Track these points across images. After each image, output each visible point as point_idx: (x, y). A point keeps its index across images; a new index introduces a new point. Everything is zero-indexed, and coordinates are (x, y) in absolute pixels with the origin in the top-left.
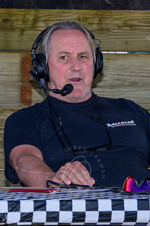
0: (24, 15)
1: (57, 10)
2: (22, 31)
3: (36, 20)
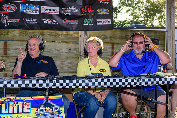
0: (5, 31)
1: (14, 29)
2: (4, 35)
3: (8, 32)
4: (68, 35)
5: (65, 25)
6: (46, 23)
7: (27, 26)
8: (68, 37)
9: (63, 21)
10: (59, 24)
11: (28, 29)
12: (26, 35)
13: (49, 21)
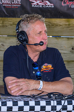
4: (69, 25)
5: (65, 10)
6: (36, 6)
7: (5, 12)
8: (70, 28)
9: (63, 3)
10: (55, 9)
11: (6, 16)
12: (3, 26)
13: (40, 4)
